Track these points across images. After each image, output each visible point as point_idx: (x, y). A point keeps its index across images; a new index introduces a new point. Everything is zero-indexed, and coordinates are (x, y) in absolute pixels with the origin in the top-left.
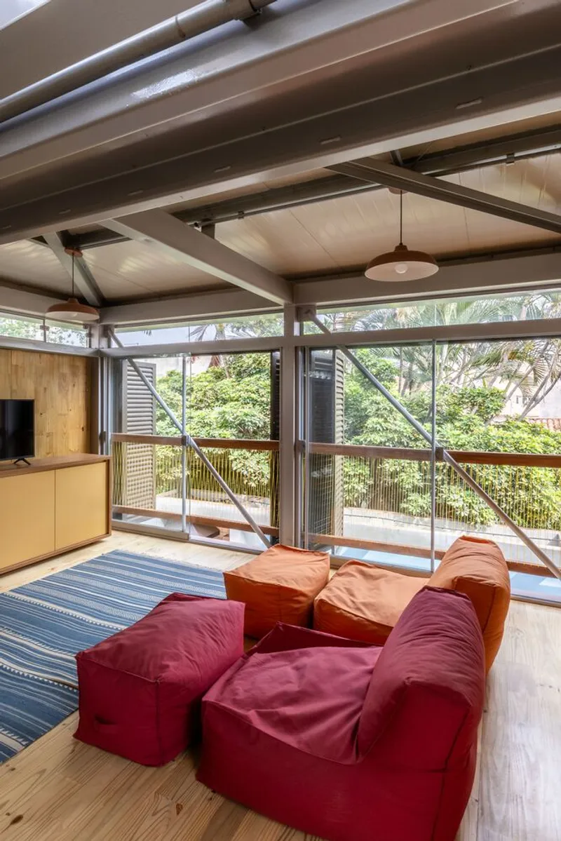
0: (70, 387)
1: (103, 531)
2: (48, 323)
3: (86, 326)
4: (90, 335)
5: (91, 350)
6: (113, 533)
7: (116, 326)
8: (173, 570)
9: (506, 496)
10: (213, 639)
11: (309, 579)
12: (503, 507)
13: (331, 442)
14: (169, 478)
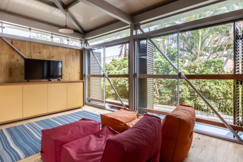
0: (76, 60)
1: (82, 105)
2: (69, 39)
3: (80, 40)
4: (81, 43)
5: (82, 48)
6: (85, 106)
7: (88, 40)
8: (96, 116)
9: (222, 102)
10: (83, 131)
11: (126, 118)
12: (221, 106)
13: (146, 74)
14: (110, 93)
